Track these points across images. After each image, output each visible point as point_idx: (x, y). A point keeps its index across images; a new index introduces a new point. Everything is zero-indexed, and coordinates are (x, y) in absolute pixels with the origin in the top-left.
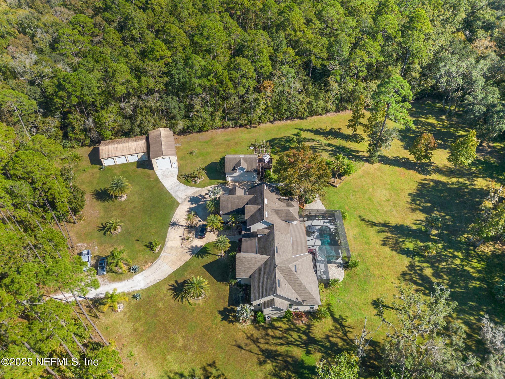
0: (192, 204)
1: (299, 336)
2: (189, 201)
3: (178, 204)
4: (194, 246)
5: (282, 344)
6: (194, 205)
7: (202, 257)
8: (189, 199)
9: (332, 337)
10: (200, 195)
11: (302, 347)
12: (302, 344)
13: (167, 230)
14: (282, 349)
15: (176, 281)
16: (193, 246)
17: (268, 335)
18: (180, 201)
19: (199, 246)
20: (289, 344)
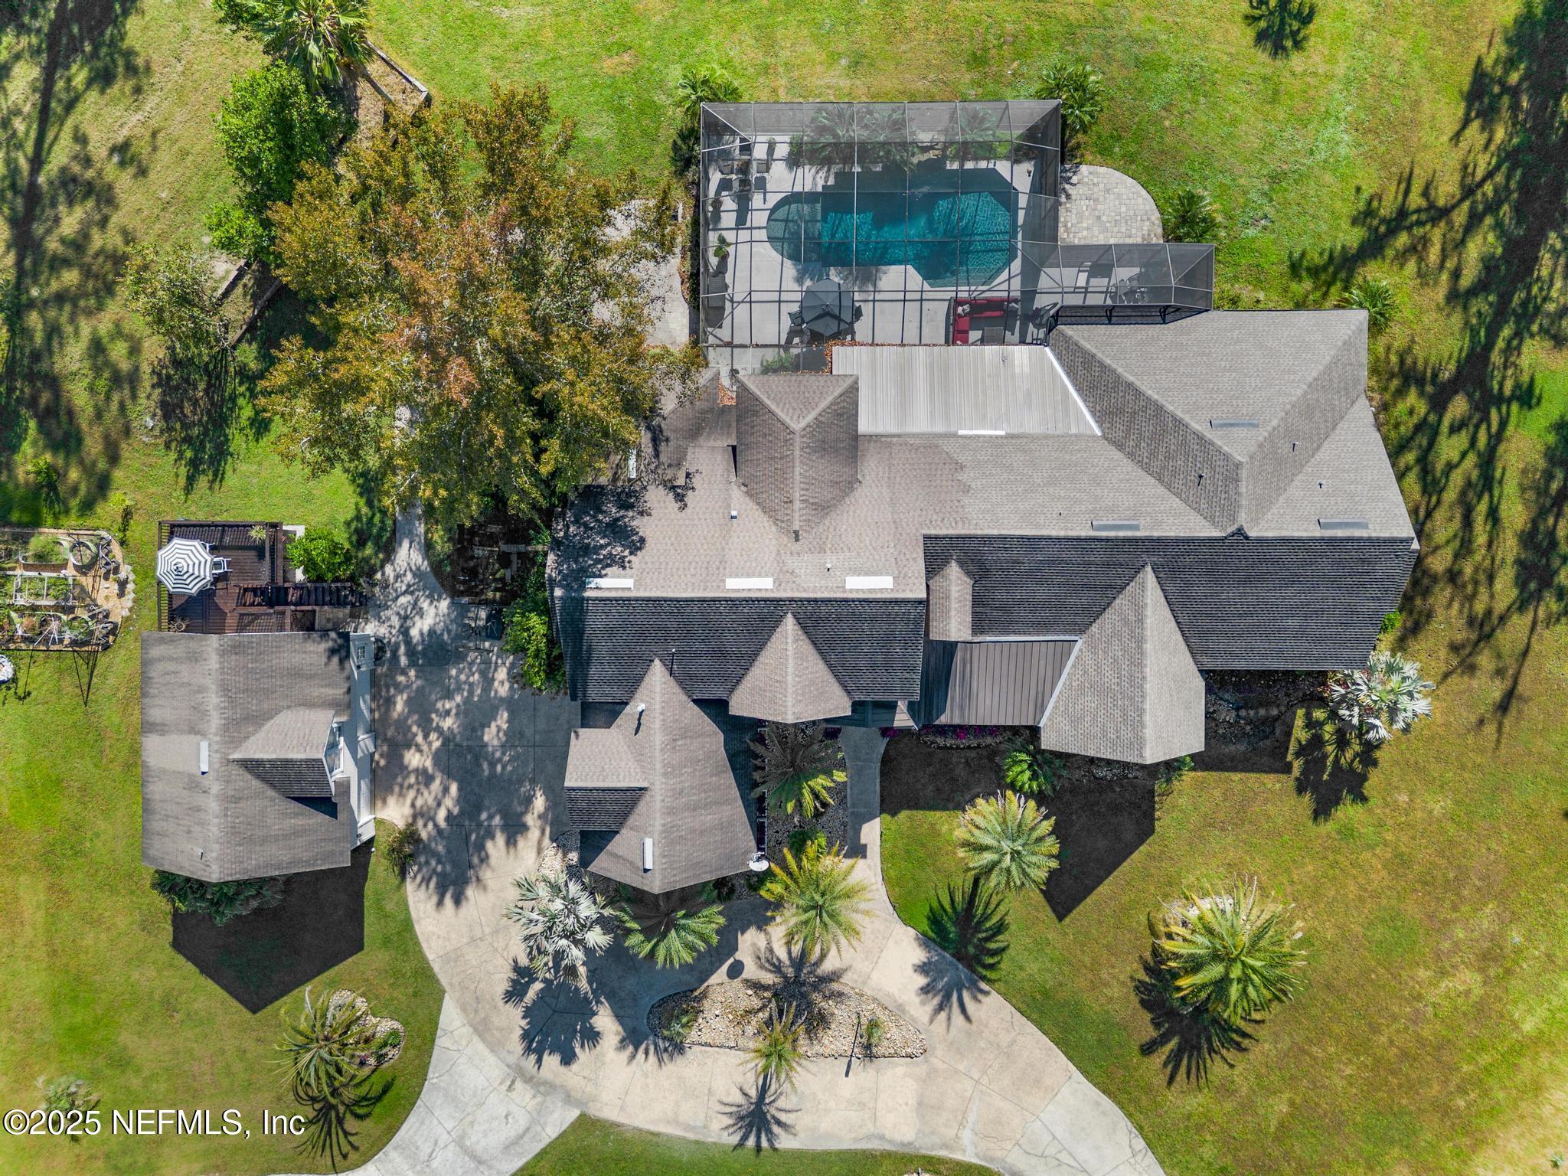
0: (592, 1037)
1: (1454, 429)
2: (568, 1059)
3: (586, 1124)
4: (922, 981)
5: (1493, 514)
6: (605, 1021)
7: (1000, 928)
8: (551, 1061)
9: (1456, 275)
10: (515, 993)
11: (1503, 424)
12: (1485, 418)
13: (799, 1155)
14: (1515, 513)
15: (1148, 1049)
16: (925, 990)
17: (1453, 576)
18: (558, 1120)
19: (919, 955)
20: (1487, 479)
